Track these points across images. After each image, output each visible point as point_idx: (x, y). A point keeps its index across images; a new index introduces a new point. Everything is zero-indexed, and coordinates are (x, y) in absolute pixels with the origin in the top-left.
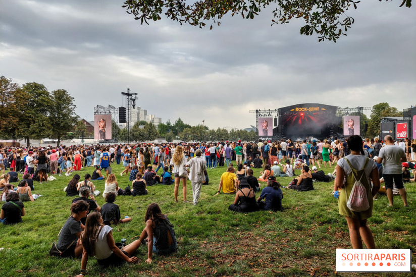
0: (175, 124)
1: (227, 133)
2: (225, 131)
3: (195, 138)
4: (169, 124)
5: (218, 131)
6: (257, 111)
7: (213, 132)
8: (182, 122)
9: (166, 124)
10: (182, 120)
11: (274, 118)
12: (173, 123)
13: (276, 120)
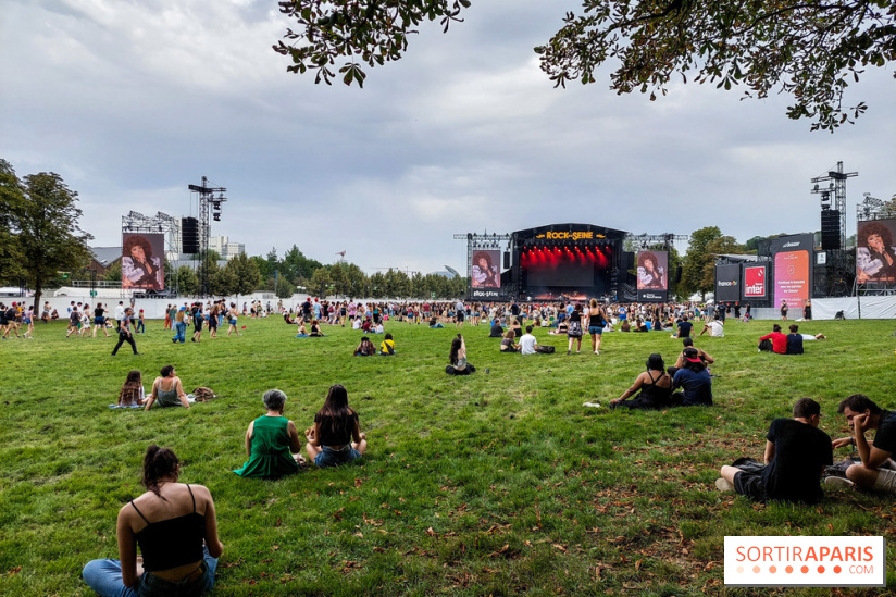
0: (284, 258)
1: (408, 281)
2: (402, 276)
3: (341, 290)
4: (272, 258)
5: (387, 276)
6: (470, 236)
7: (377, 279)
8: (301, 254)
9: (266, 259)
10: (300, 250)
11: (503, 250)
12: (281, 257)
13: (507, 255)
